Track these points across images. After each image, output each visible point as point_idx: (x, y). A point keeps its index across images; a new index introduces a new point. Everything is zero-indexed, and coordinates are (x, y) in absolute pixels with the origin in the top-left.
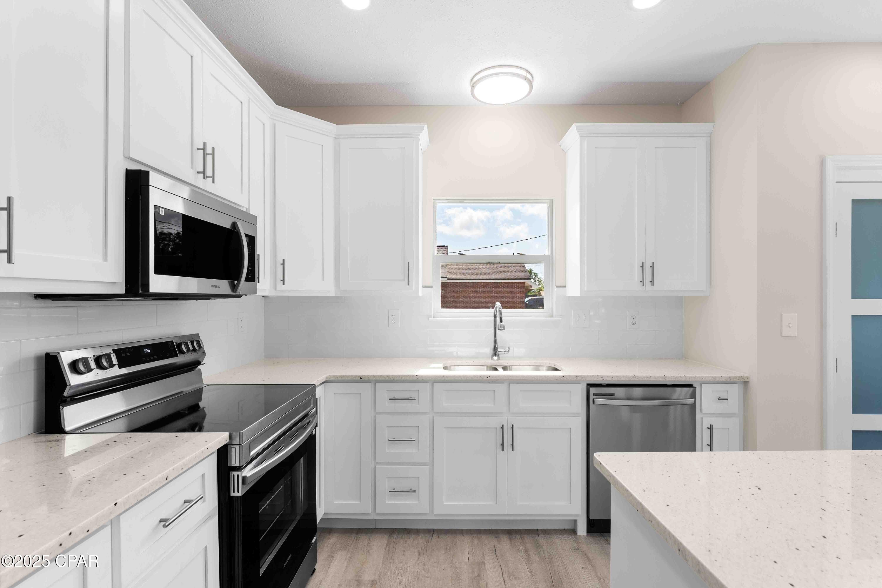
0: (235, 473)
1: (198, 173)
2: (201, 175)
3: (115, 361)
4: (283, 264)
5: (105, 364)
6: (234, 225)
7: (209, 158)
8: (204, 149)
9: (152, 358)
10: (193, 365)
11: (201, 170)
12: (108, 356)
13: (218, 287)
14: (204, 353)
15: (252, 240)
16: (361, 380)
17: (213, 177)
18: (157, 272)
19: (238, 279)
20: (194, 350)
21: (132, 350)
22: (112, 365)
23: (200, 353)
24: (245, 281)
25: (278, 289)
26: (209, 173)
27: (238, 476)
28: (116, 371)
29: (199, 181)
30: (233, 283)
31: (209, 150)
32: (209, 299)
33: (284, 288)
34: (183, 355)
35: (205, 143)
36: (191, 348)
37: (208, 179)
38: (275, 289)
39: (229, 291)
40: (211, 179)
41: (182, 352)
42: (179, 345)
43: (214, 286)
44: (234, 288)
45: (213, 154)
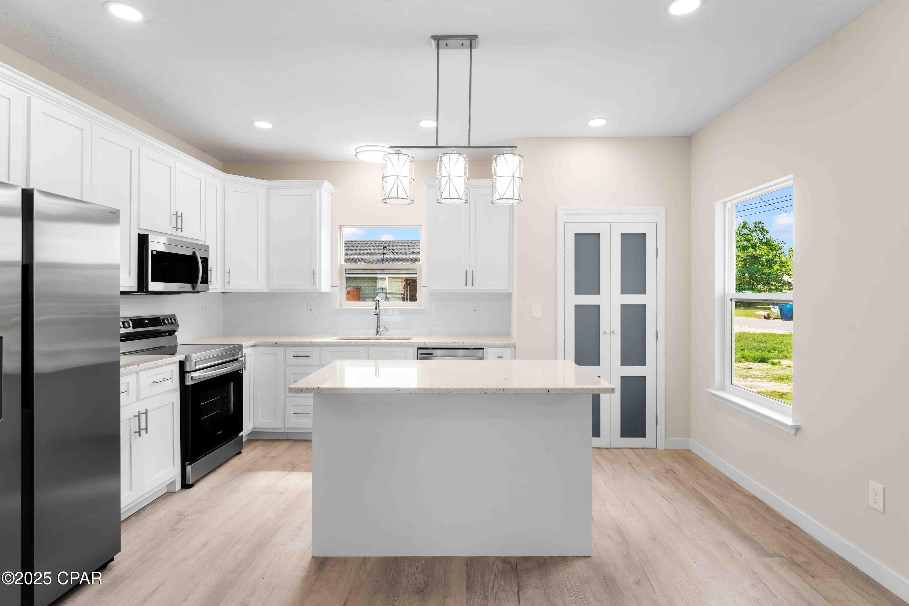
0: (188, 374)
1: (173, 227)
2: (175, 228)
3: (131, 325)
4: (229, 272)
5: (127, 325)
6: (194, 253)
7: (179, 218)
8: (176, 215)
9: (149, 325)
10: (172, 333)
11: (175, 226)
12: (128, 322)
13: (184, 287)
14: (178, 326)
15: (205, 261)
16: (276, 344)
17: (181, 228)
18: (152, 281)
19: (196, 282)
20: (172, 323)
21: (138, 320)
22: (130, 327)
23: (176, 325)
24: (200, 284)
25: (226, 288)
26: (179, 226)
27: (189, 375)
28: (131, 330)
29: (174, 232)
30: (194, 285)
31: (179, 214)
32: (180, 294)
33: (230, 287)
34: (166, 326)
35: (177, 212)
36: (170, 322)
37: (179, 229)
38: (225, 288)
39: (191, 290)
40: (180, 229)
41: (165, 324)
42: (163, 320)
43: (182, 287)
44: (194, 287)
45: (181, 216)
